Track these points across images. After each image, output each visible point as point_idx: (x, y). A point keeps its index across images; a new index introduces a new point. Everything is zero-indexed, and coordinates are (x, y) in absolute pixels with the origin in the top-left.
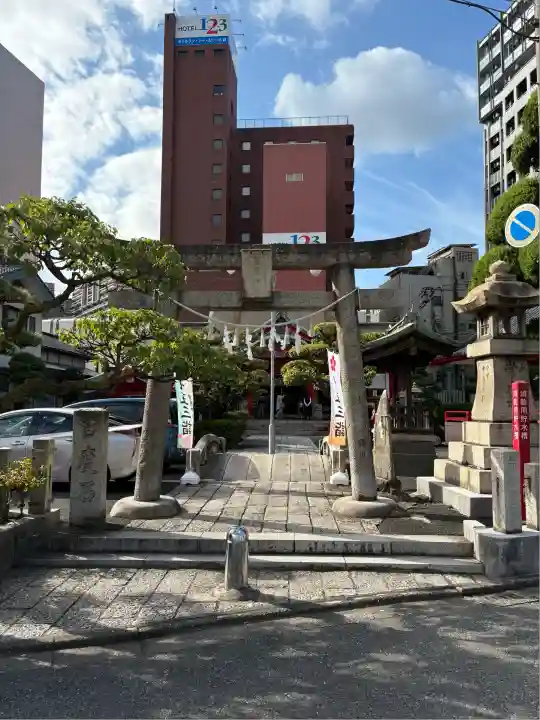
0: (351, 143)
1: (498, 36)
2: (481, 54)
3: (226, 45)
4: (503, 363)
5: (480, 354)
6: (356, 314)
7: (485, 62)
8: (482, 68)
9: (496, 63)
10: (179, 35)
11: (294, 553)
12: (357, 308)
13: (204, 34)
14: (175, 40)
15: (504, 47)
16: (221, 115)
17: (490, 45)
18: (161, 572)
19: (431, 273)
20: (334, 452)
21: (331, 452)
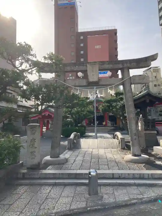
0: (116, 35)
6: (131, 86)
8: (159, 8)
11: (113, 178)
12: (131, 84)
16: (73, 28)
18: (63, 187)
20: (121, 138)
21: (119, 138)
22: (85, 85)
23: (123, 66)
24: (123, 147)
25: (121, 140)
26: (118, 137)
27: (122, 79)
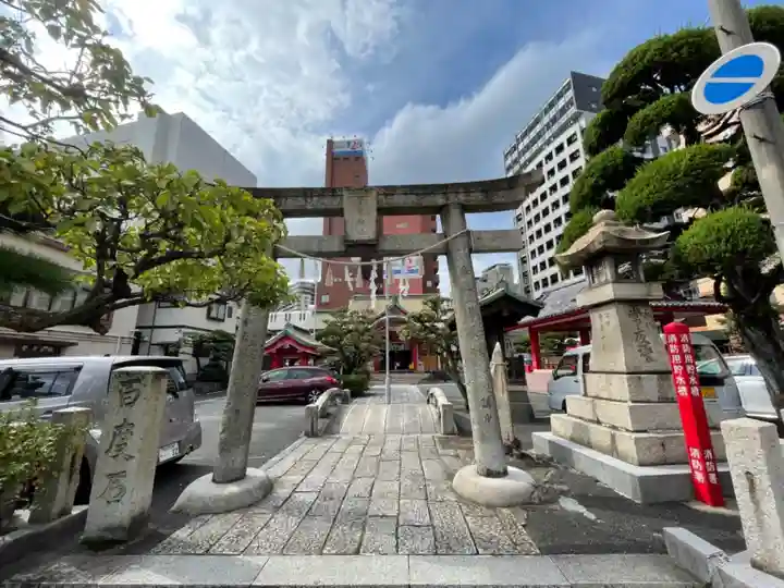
1: (515, 148)
2: (506, 157)
3: (361, 153)
4: (624, 309)
5: (595, 302)
6: (470, 256)
7: (509, 162)
9: (516, 161)
10: (336, 150)
12: (470, 251)
13: (349, 150)
14: (333, 153)
15: (519, 153)
17: (510, 153)
19: (485, 281)
20: (443, 406)
21: (439, 404)
22: (336, 249)
23: (447, 199)
24: (450, 430)
25: (445, 412)
26: (436, 401)
27: (445, 235)
